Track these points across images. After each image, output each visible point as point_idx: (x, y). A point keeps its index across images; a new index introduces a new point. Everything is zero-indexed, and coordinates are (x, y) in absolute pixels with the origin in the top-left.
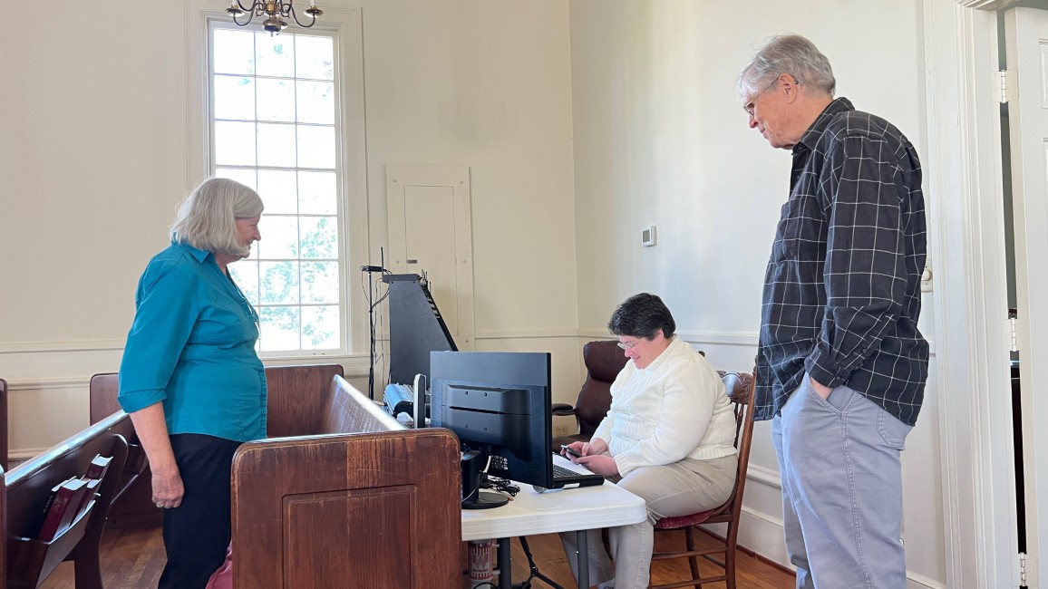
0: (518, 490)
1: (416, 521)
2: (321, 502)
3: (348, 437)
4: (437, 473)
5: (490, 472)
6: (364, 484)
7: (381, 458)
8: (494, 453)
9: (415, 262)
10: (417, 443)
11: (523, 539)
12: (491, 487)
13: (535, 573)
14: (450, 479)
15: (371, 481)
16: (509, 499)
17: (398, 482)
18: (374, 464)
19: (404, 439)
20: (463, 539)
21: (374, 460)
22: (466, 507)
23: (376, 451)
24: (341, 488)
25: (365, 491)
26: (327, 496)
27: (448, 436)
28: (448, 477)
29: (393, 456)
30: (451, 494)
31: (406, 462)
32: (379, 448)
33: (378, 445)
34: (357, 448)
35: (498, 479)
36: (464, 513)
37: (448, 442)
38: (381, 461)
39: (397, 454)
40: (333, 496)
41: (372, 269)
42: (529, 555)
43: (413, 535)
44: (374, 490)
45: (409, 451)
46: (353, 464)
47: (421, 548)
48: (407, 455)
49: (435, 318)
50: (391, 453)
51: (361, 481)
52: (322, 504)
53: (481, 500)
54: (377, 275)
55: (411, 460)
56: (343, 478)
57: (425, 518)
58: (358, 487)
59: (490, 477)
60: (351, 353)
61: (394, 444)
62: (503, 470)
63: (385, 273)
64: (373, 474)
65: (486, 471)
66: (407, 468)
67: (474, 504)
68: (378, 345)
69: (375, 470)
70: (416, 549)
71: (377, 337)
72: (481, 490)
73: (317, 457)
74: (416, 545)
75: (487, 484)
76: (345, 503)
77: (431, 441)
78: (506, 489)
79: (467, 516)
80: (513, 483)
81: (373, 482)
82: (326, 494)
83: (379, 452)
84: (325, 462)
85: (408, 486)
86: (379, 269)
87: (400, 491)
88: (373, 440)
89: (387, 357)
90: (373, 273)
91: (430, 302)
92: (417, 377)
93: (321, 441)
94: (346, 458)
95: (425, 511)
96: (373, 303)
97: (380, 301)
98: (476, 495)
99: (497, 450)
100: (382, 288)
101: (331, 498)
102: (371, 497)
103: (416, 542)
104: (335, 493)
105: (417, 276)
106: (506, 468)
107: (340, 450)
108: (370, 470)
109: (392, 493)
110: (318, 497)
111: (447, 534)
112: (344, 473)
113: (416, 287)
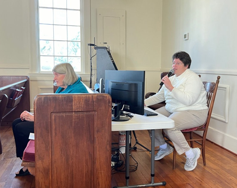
1: (96, 123)
2: (64, 115)
4: (104, 108)
5: (124, 110)
6: (79, 110)
7: (85, 102)
8: (125, 104)
9: (106, 43)
10: (97, 98)
11: (133, 131)
13: (137, 143)
15: (81, 109)
16: (130, 119)
17: (90, 110)
18: (82, 104)
19: (92, 96)
20: (112, 130)
21: (82, 102)
22: (113, 120)
24: (71, 111)
25: (79, 112)
27: (107, 96)
28: (107, 109)
30: (108, 115)
31: (93, 104)
33: (84, 97)
34: (76, 98)
36: (112, 122)
37: (108, 98)
42: (135, 137)
43: (95, 127)
44: (82, 112)
45: (94, 100)
46: (75, 103)
47: (98, 131)
48: (93, 102)
49: (112, 62)
50: (88, 100)
51: (77, 109)
52: (65, 116)
53: (120, 119)
55: (95, 103)
56: (71, 108)
57: (99, 122)
58: (77, 111)
59: (124, 112)
61: (89, 98)
63: (95, 46)
65: (122, 109)
66: (93, 106)
67: (117, 119)
68: (93, 71)
69: (82, 106)
70: (96, 133)
71: (93, 68)
73: (62, 100)
75: (123, 114)
76: (72, 116)
77: (102, 97)
78: (129, 116)
81: (82, 110)
83: (84, 100)
84: (65, 102)
85: (93, 112)
86: (93, 45)
87: (91, 113)
88: (82, 96)
89: (96, 75)
90: (92, 46)
91: (110, 57)
92: (101, 79)
93: (64, 95)
94: (72, 101)
95: (99, 120)
96: (92, 57)
97: (94, 56)
98: (119, 117)
99: (126, 103)
100: (94, 51)
101: (67, 114)
102: (81, 114)
103: (96, 129)
104: (69, 113)
105: (106, 48)
106: (129, 109)
107: (71, 98)
108: (81, 105)
109: (88, 113)
110: (63, 114)
111: (107, 128)
112: (72, 106)
113: (106, 51)
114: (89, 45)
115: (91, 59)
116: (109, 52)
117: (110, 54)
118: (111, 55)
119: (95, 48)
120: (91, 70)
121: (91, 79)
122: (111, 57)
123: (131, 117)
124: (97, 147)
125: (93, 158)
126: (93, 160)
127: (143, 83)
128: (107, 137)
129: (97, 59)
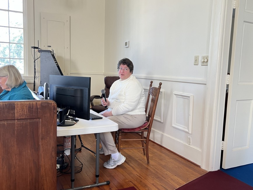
0: (78, 121)
1: (40, 130)
3: (16, 102)
4: (49, 115)
5: (69, 115)
6: (22, 118)
7: (28, 109)
8: (70, 109)
9: (50, 46)
10: (41, 105)
11: (79, 136)
12: (69, 120)
13: (82, 146)
14: (53, 117)
16: (75, 123)
17: (34, 117)
18: (25, 111)
19: (36, 103)
20: (57, 136)
21: (25, 110)
22: (59, 126)
23: (26, 107)
24: (13, 119)
25: (22, 120)
26: (8, 121)
27: (52, 103)
28: (52, 116)
29: (33, 108)
30: (53, 122)
31: (37, 111)
32: (27, 106)
33: (27, 104)
34: (19, 105)
35: (71, 117)
36: (58, 127)
37: (53, 105)
38: (28, 110)
39: (34, 108)
40: (10, 121)
41: (35, 48)
42: (81, 141)
43: (40, 135)
44: (25, 120)
45: (38, 107)
46: (18, 111)
48: (37, 109)
49: (56, 65)
50: (32, 107)
52: (6, 124)
53: (66, 124)
54: (36, 50)
55: (39, 110)
56: (14, 115)
57: (44, 129)
58: (19, 118)
59: (69, 117)
60: (28, 76)
61: (33, 104)
62: (73, 114)
63: (39, 49)
64: (25, 114)
65: (67, 114)
66: (38, 113)
67: (63, 124)
68: (37, 73)
69: (26, 113)
70: (41, 140)
71: (37, 71)
72: (66, 121)
73: (4, 108)
74: (41, 138)
75: (68, 119)
76: (15, 124)
77: (46, 104)
78: (74, 120)
79: (59, 129)
80: (77, 119)
81: (25, 117)
82: (8, 120)
83: (27, 107)
84: (7, 109)
85: (38, 119)
86: (37, 48)
87: (35, 120)
88: (25, 103)
89: (39, 78)
90: (35, 49)
91: (54, 60)
92: (45, 84)
93: (5, 102)
94: (15, 109)
95: (44, 127)
96: (35, 59)
97: (38, 59)
98: (64, 122)
99: (72, 108)
100: (38, 54)
101: (9, 122)
102: (24, 122)
103: (40, 137)
104: (11, 120)
105: (50, 51)
106: (74, 114)
107: (13, 106)
108: (24, 113)
109: (32, 121)
110: (4, 122)
111: (52, 135)
112: (14, 114)
113: (50, 55)
114: (32, 48)
115: (34, 62)
116: (53, 55)
117: (54, 57)
118: (55, 59)
119: (39, 51)
120: (35, 72)
121: (35, 81)
122: (56, 60)
123: (77, 121)
124: (42, 154)
125: (37, 165)
126: (38, 167)
127: (89, 89)
128: (52, 144)
129: (41, 62)
